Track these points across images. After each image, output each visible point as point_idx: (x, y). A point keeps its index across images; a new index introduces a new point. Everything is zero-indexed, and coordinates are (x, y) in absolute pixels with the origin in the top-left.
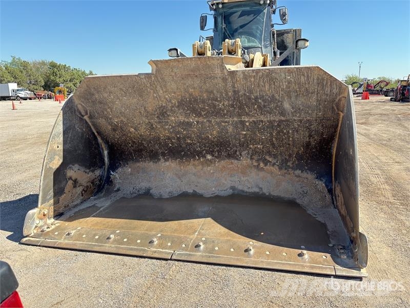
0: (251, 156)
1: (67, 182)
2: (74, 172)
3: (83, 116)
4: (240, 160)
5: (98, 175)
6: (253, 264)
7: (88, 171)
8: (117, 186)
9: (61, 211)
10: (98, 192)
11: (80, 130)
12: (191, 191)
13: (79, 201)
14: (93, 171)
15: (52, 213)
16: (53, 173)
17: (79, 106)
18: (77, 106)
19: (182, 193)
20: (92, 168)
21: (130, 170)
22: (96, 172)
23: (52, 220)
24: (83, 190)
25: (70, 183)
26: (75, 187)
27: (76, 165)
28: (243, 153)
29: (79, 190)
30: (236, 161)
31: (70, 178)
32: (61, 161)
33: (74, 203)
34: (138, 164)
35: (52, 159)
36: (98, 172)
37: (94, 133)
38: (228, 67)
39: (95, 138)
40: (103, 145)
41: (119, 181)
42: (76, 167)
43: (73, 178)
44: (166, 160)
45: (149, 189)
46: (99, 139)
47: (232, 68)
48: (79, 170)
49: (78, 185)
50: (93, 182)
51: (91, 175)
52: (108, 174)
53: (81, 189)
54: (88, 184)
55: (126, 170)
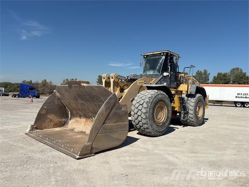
1: (47, 119)
2: (51, 117)
7: (58, 118)
8: (69, 126)
10: (62, 127)
11: (57, 103)
12: (84, 131)
14: (61, 118)
15: (38, 128)
19: (82, 131)
24: (55, 124)
26: (50, 122)
31: (49, 118)
32: (46, 112)
34: (76, 119)
36: (64, 120)
37: (64, 105)
38: (82, 84)
39: (65, 107)
40: (69, 110)
41: (69, 124)
42: (53, 115)
43: (50, 119)
44: (83, 118)
45: (75, 128)
46: (67, 108)
47: (85, 85)
48: (54, 116)
49: (53, 122)
50: (60, 122)
51: (60, 120)
52: (69, 121)
53: (54, 123)
54: (58, 123)
55: (73, 120)
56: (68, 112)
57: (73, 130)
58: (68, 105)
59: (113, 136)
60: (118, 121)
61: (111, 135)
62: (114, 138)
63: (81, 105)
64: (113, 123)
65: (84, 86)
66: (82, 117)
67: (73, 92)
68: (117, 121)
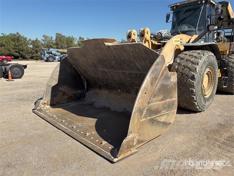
0: (136, 93)
1: (59, 92)
2: (63, 89)
3: (72, 65)
4: (131, 94)
5: (80, 92)
6: (80, 140)
7: (72, 89)
8: (86, 99)
9: (54, 103)
10: (77, 100)
11: (69, 71)
12: (108, 107)
13: (65, 102)
14: (76, 90)
15: (49, 103)
16: (51, 87)
17: (70, 61)
18: (69, 61)
19: (104, 107)
20: (75, 89)
21: (92, 93)
22: (78, 91)
23: (49, 106)
24: (69, 97)
25: (61, 93)
26: (63, 95)
27: (65, 86)
28: (132, 91)
29: (66, 97)
30: (130, 95)
31: (61, 91)
32: (57, 83)
33: (62, 102)
34: (95, 90)
35: (52, 81)
36: (79, 91)
37: (79, 74)
38: (106, 44)
39: (80, 76)
40: (84, 80)
41: (87, 97)
42: (65, 87)
43: (63, 91)
44: (104, 90)
45: (94, 103)
46: (82, 76)
47: (110, 44)
48: (67, 88)
49: (66, 95)
50: (75, 95)
51: (74, 92)
52: (86, 93)
53: (67, 97)
54: (72, 95)
55: (91, 92)
56: (84, 81)
57: (93, 104)
58: (84, 74)
59: (160, 121)
60: (166, 98)
61: (157, 118)
62: (161, 122)
63: (101, 73)
64: (160, 101)
65: (109, 46)
66: (102, 88)
67: (91, 55)
68: (164, 97)
